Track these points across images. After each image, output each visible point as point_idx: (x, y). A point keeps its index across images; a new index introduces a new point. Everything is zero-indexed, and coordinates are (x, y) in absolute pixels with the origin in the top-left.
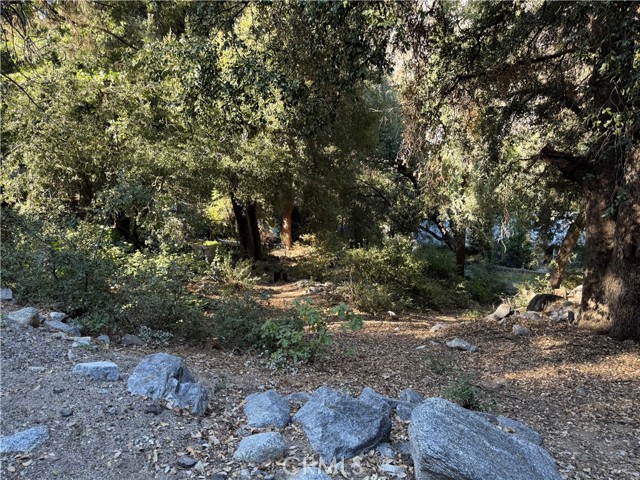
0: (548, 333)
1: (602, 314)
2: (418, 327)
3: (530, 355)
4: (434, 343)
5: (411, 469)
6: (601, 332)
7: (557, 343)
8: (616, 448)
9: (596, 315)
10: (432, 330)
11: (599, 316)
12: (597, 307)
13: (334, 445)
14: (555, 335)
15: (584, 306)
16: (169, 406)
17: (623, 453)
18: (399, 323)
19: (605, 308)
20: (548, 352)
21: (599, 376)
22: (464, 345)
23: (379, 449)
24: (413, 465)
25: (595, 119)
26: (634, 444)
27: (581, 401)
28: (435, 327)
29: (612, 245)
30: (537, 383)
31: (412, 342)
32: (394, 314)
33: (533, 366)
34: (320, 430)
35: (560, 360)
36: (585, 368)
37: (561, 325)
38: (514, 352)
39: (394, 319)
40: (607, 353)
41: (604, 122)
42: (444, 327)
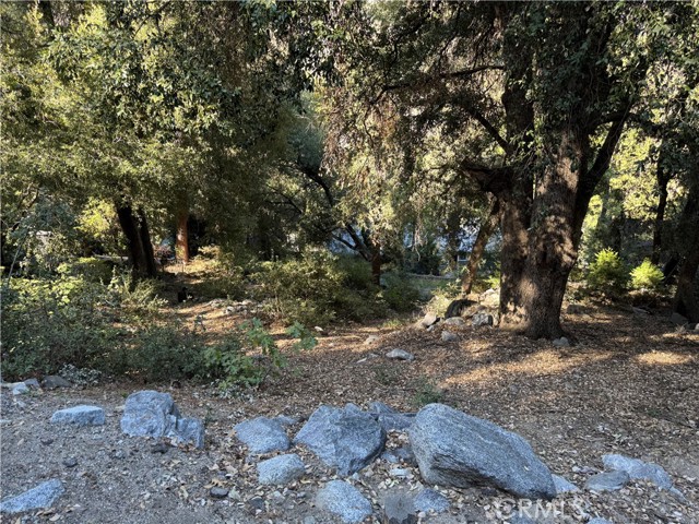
0: (474, 337)
1: (520, 316)
2: (351, 341)
3: (463, 359)
4: (374, 355)
5: (416, 470)
6: (519, 333)
7: (485, 346)
8: (554, 433)
9: (515, 318)
10: (366, 343)
11: (518, 318)
12: (515, 311)
13: (349, 458)
14: (480, 338)
15: (503, 309)
16: (173, 442)
17: (560, 436)
18: (331, 338)
19: (522, 311)
20: (477, 355)
21: (524, 374)
22: (403, 354)
23: (384, 456)
24: (417, 467)
25: (520, 140)
26: (565, 428)
27: (516, 397)
28: (369, 339)
29: (526, 252)
30: (475, 385)
31: (351, 357)
32: (321, 329)
33: (468, 370)
34: (333, 446)
35: (489, 362)
36: (512, 367)
37: (484, 328)
38: (448, 358)
39: (324, 334)
40: (527, 352)
41: (527, 144)
42: (377, 339)
